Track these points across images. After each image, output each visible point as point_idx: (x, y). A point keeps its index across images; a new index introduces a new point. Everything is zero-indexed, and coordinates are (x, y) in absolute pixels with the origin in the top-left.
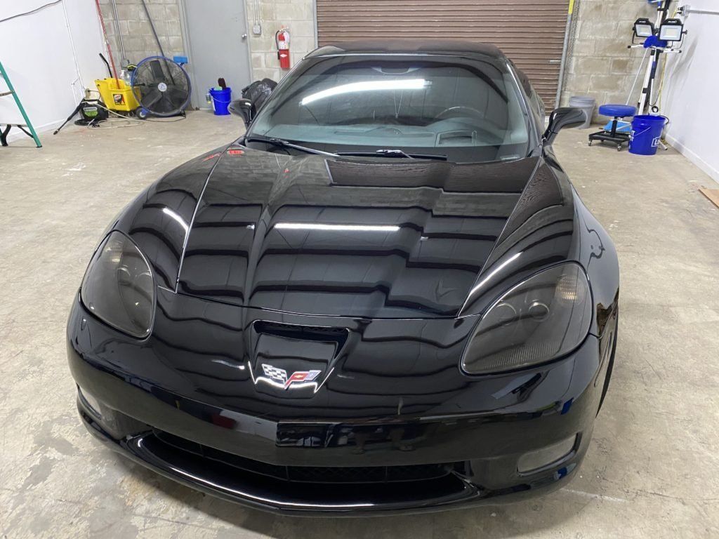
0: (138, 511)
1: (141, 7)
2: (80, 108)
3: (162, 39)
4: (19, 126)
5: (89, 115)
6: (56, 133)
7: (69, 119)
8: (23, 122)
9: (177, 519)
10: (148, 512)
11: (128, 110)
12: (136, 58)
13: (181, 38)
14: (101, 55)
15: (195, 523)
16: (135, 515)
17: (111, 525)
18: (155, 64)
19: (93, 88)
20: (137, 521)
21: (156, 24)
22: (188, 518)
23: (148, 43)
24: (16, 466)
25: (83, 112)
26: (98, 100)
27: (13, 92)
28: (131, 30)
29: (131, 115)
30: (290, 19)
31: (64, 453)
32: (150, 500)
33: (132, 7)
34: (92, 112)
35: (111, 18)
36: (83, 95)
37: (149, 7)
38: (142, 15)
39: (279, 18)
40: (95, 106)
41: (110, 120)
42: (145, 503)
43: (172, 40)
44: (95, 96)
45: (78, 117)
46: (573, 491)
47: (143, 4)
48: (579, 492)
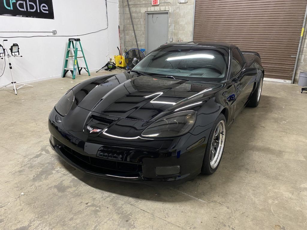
0: (56, 170)
1: (133, 31)
2: (107, 65)
3: (139, 42)
4: (85, 68)
5: (109, 67)
6: (97, 72)
7: (102, 68)
8: (86, 67)
9: (64, 174)
10: (58, 170)
11: (123, 66)
12: (129, 48)
13: (144, 42)
14: (118, 47)
15: (68, 176)
16: (54, 170)
17: (47, 171)
18: (134, 51)
19: (113, 58)
20: (54, 172)
21: (137, 38)
22: (67, 174)
23: (134, 44)
24: (33, 153)
25: (108, 66)
26: (113, 63)
27: (84, 57)
28: (129, 39)
29: (124, 68)
30: (183, 36)
31: (46, 153)
32: (60, 168)
33: (130, 31)
34: (110, 66)
35: (123, 35)
36: (109, 61)
37: (135, 31)
38: (133, 34)
39: (179, 36)
40: (112, 64)
41: (116, 69)
42: (59, 168)
43: (142, 43)
44: (113, 61)
45: (106, 68)
46: (189, 195)
47: (134, 30)
48: (191, 196)
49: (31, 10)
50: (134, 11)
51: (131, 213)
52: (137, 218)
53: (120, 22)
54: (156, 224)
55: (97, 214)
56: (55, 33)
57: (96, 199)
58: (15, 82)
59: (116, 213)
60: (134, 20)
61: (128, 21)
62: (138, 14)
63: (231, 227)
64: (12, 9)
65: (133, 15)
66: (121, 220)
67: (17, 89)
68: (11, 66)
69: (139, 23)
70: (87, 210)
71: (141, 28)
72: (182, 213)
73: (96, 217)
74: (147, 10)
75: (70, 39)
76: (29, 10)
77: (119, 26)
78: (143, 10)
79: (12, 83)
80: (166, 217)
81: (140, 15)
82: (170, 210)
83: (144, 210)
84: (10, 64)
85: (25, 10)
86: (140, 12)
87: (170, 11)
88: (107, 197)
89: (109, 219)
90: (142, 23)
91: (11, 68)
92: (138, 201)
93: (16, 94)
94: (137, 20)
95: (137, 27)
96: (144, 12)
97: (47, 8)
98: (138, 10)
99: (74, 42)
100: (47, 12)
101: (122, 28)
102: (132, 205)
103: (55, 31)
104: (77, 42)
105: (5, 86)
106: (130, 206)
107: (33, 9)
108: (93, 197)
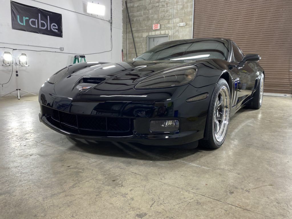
33: (133, 55)
35: (126, 58)
46: (190, 164)
47: (136, 54)
48: (192, 164)
49: (42, 28)
50: (137, 36)
51: (119, 175)
52: (127, 179)
53: (123, 46)
54: (150, 185)
55: (78, 174)
56: (63, 49)
57: (80, 163)
58: (20, 90)
59: (102, 174)
60: (136, 44)
61: (131, 45)
62: (140, 38)
63: (245, 189)
64: (25, 25)
65: (136, 40)
66: (106, 180)
67: (21, 96)
68: (17, 74)
69: (141, 47)
70: (68, 171)
71: (142, 51)
72: (182, 177)
73: (77, 177)
74: (149, 34)
75: (75, 56)
76: (40, 28)
77: (122, 50)
78: (145, 35)
79: (17, 90)
80: (162, 179)
81: (142, 40)
82: (167, 174)
83: (135, 173)
84: (17, 72)
85: (37, 27)
86: (142, 37)
87: (169, 35)
88: (94, 162)
89: (92, 179)
90: (143, 46)
91: (17, 75)
92: (130, 166)
93: (19, 99)
94: (139, 44)
95: (139, 51)
96: (146, 36)
97: (57, 28)
98: (140, 35)
99: (80, 59)
100: (57, 31)
101: (125, 52)
102: (121, 168)
103: (63, 48)
104: (82, 58)
105: (10, 93)
106: (119, 169)
107: (44, 26)
108: (77, 162)
